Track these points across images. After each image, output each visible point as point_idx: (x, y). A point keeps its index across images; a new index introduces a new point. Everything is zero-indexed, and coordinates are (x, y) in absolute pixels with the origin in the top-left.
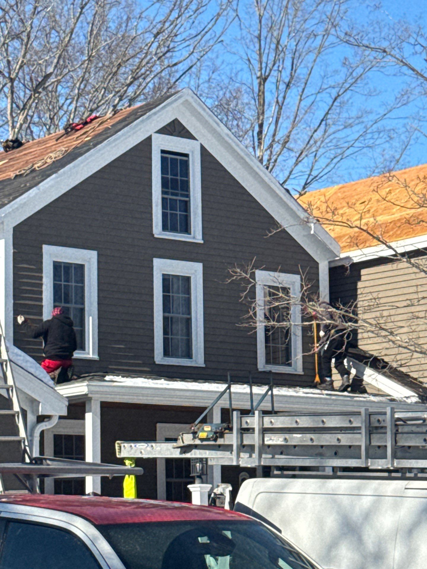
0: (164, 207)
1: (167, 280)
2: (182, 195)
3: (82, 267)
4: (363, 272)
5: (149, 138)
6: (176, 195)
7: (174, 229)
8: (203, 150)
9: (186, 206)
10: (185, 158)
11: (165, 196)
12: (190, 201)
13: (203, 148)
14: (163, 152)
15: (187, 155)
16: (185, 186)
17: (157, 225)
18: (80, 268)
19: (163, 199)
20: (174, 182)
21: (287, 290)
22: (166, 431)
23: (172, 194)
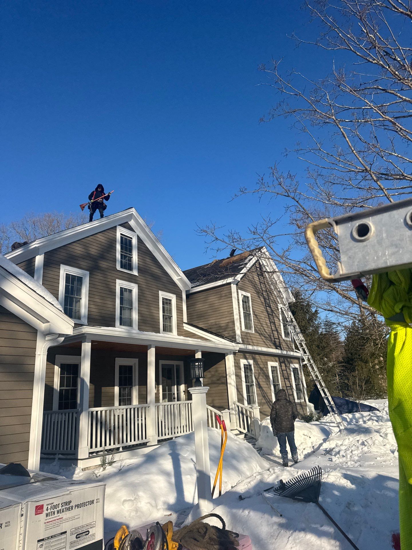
0: (121, 258)
1: (122, 290)
2: (129, 254)
3: (81, 278)
5: (116, 227)
6: (127, 254)
7: (125, 268)
8: (138, 237)
9: (130, 259)
10: (131, 239)
11: (122, 253)
12: (132, 257)
14: (121, 234)
16: (131, 251)
17: (118, 265)
19: (121, 255)
20: (126, 248)
21: (170, 300)
22: (120, 362)
23: (125, 253)
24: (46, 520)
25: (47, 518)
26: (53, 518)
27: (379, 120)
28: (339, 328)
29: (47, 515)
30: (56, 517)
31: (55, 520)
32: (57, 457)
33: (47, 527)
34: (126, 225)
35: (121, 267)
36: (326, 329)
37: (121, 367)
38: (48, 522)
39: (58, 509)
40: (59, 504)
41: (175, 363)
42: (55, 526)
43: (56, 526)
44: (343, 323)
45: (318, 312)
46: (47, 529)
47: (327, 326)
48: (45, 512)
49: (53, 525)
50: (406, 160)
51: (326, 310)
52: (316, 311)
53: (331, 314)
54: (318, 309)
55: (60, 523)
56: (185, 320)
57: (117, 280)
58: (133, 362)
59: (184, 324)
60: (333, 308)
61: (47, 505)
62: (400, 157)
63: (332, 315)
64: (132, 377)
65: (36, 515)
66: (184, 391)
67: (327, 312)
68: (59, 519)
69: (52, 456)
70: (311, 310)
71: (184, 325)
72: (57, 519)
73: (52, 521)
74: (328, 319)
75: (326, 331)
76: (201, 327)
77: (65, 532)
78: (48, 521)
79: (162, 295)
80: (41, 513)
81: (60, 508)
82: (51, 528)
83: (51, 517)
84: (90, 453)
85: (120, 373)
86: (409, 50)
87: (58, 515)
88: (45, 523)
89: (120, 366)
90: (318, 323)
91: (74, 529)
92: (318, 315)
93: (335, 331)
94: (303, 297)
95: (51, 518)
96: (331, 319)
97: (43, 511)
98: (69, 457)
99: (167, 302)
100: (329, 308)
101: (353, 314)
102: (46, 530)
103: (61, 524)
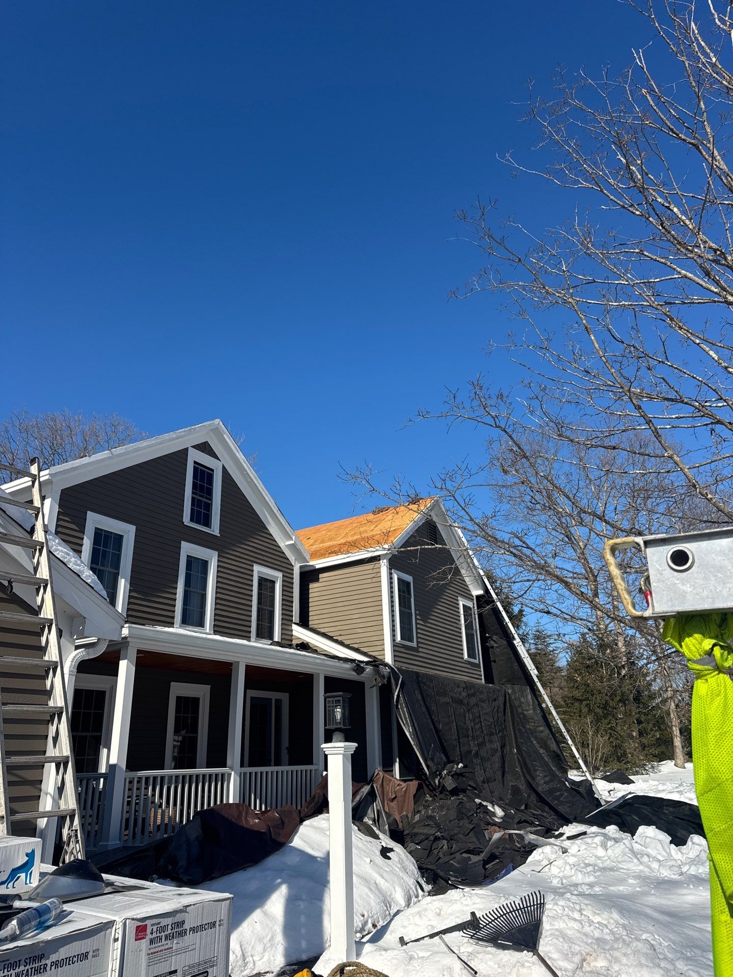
0: (193, 504)
1: (190, 560)
2: (206, 498)
3: (121, 537)
4: (321, 576)
5: (187, 449)
6: (202, 497)
7: (198, 522)
8: (225, 470)
9: (208, 507)
10: (211, 472)
11: (194, 496)
12: (212, 504)
13: (224, 467)
14: (195, 462)
15: (213, 470)
16: (210, 492)
17: (187, 516)
18: (119, 539)
19: (193, 499)
20: (202, 487)
21: (272, 582)
22: (178, 689)
23: (200, 495)
24: (150, 949)
25: (152, 946)
26: (159, 946)
27: (642, 305)
28: (559, 644)
29: (152, 942)
30: (163, 945)
31: (162, 951)
33: (151, 961)
34: (205, 448)
35: (192, 520)
36: (536, 644)
37: (179, 699)
38: (152, 953)
39: (166, 933)
40: (168, 925)
41: (273, 695)
42: (161, 961)
43: (163, 960)
44: (566, 636)
45: (524, 613)
46: (151, 964)
47: (538, 639)
48: (149, 936)
49: (158, 958)
50: (685, 373)
51: (536, 610)
52: (521, 611)
53: (546, 618)
54: (525, 608)
55: (168, 955)
56: (296, 617)
57: (182, 542)
58: (201, 692)
59: (293, 625)
60: (550, 608)
61: (152, 925)
62: (675, 368)
63: (549, 620)
64: (198, 717)
65: (136, 940)
66: (286, 748)
67: (539, 614)
68: (168, 949)
70: (512, 609)
71: (294, 627)
72: (165, 950)
73: (157, 952)
74: (542, 627)
75: (537, 649)
76: (323, 631)
77: (175, 971)
78: (152, 951)
79: (258, 570)
80: (143, 938)
81: (170, 931)
82: (156, 962)
83: (156, 945)
85: (178, 710)
86: (693, 197)
87: (166, 942)
88: (148, 954)
89: (178, 697)
90: (523, 633)
91: (187, 968)
92: (524, 619)
93: (551, 649)
94: (498, 584)
95: (157, 947)
96: (546, 627)
97: (146, 935)
99: (266, 585)
100: (542, 607)
101: (584, 620)
102: (149, 966)
103: (170, 957)
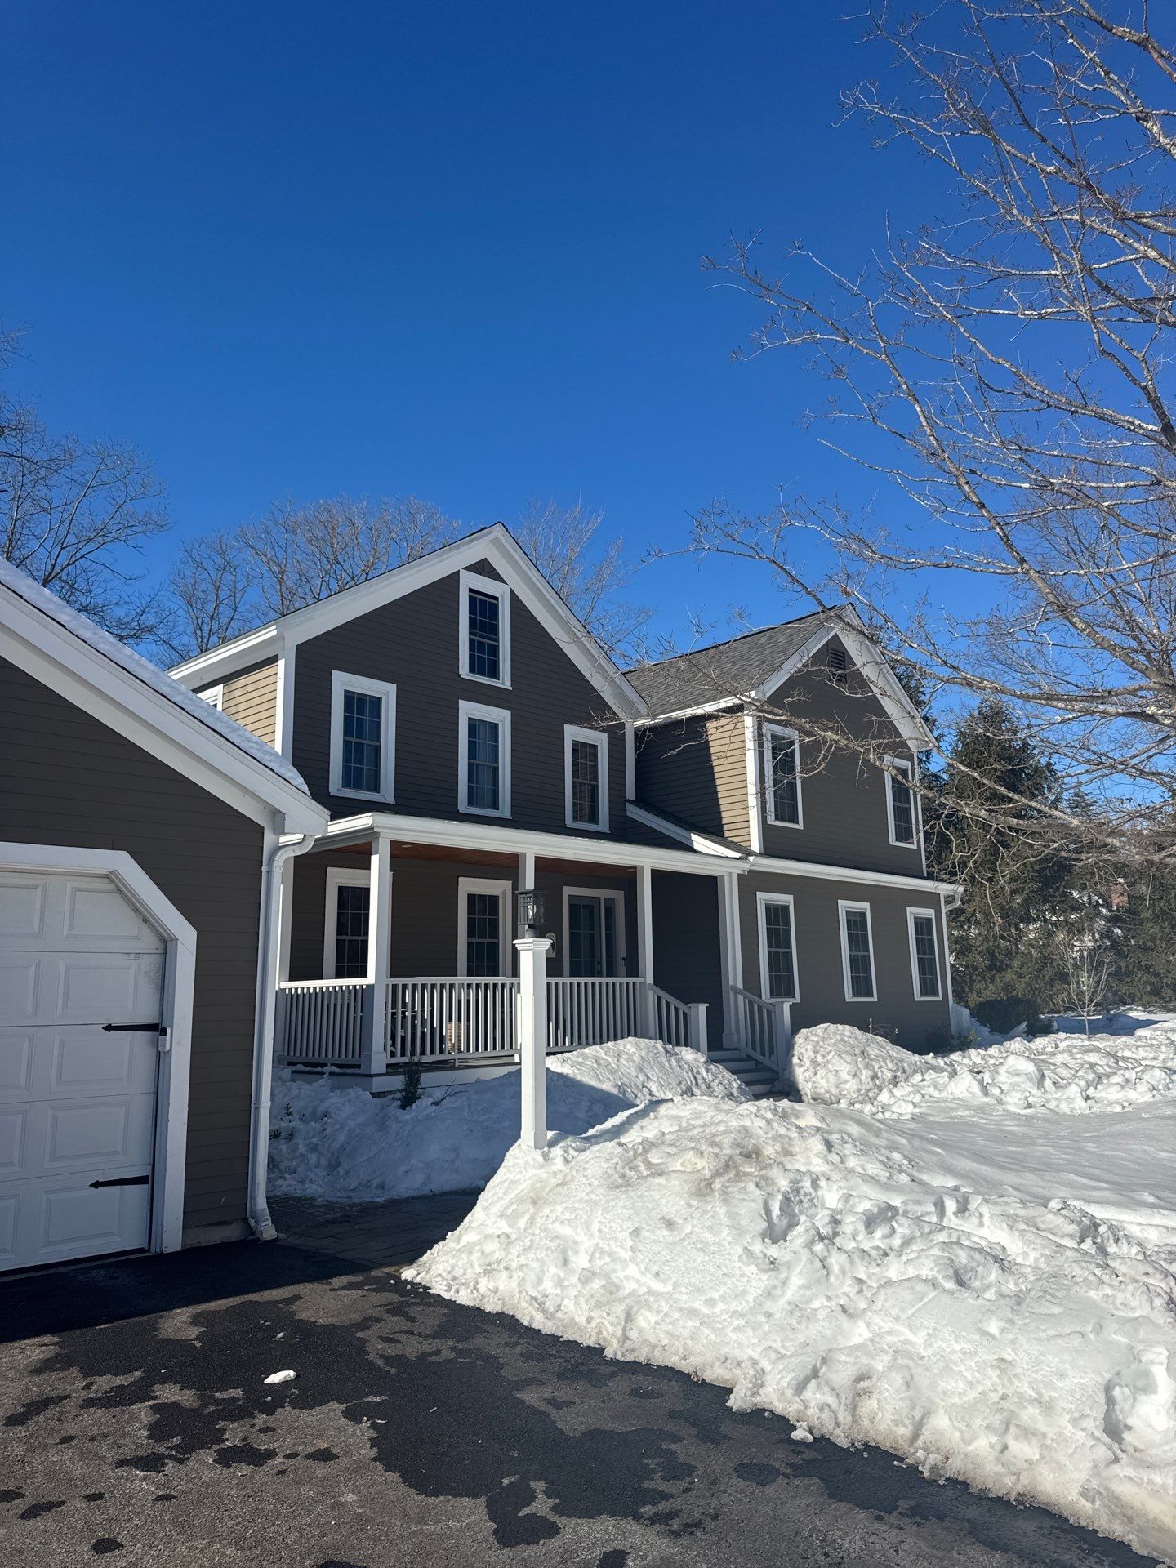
0: (471, 649)
1: (473, 724)
2: (491, 639)
3: (379, 700)
5: (457, 573)
6: (485, 637)
7: (481, 672)
8: (514, 596)
9: (494, 651)
10: (494, 601)
11: (473, 637)
12: (498, 646)
13: (513, 593)
14: (471, 590)
15: (496, 599)
16: (494, 630)
17: (464, 665)
18: (376, 702)
19: (471, 640)
20: (482, 624)
21: (595, 747)
22: (468, 886)
23: (480, 636)
32: (327, 1069)
34: (483, 568)
35: (472, 670)
37: (472, 897)
41: (602, 894)
56: (631, 793)
57: (460, 701)
58: (501, 888)
59: (627, 804)
64: (497, 921)
66: (623, 959)
69: (319, 1069)
71: (628, 806)
79: (573, 733)
84: (388, 1066)
85: (471, 911)
89: (470, 896)
98: (349, 1071)
99: (585, 751)
